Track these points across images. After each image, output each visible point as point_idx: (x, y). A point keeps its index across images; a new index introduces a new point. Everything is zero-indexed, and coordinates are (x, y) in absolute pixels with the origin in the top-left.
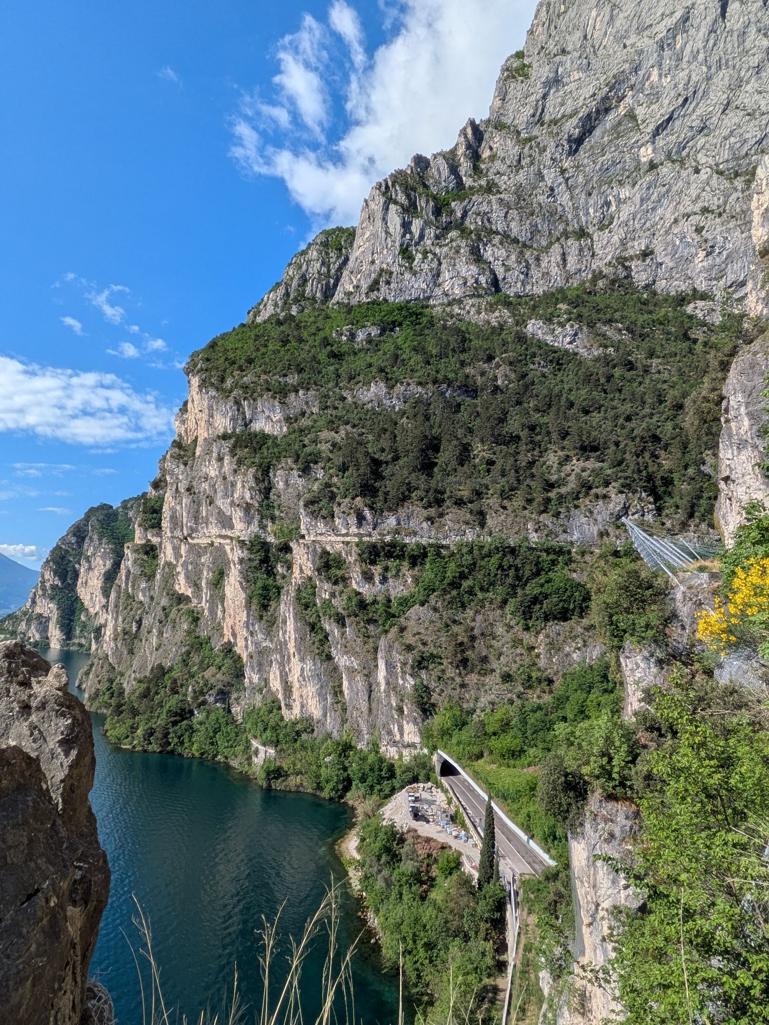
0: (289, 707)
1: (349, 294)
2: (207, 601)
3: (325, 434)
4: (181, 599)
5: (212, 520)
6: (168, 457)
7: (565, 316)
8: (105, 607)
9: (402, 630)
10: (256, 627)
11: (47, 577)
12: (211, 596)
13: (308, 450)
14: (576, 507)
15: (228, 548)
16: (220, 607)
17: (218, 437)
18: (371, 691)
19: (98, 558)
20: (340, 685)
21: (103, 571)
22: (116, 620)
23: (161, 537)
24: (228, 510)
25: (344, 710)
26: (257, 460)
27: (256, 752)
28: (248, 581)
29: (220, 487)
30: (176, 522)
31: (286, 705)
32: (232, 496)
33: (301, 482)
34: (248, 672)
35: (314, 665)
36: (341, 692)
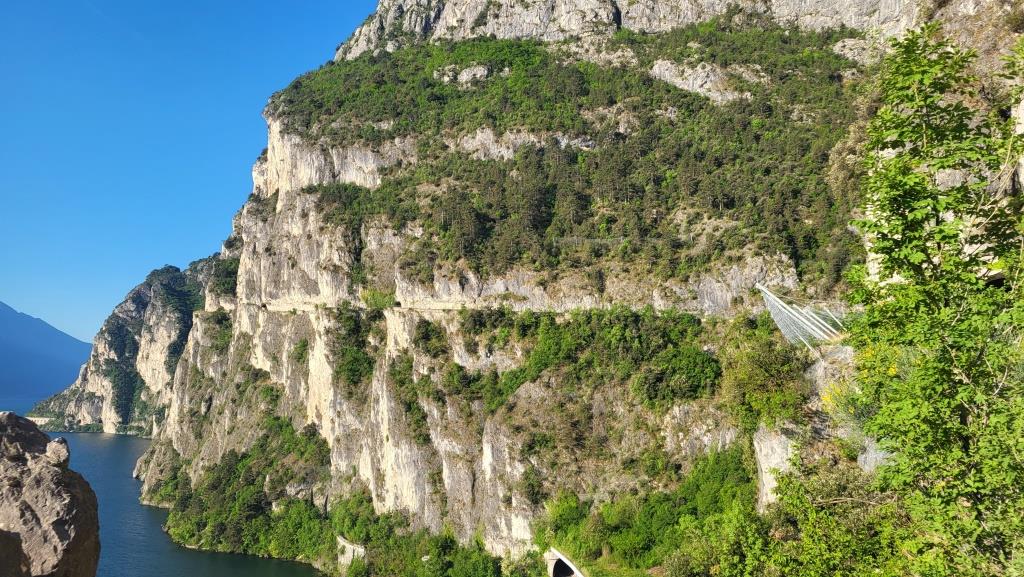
0: (381, 498)
1: (451, 29)
2: (288, 378)
3: (424, 188)
4: (259, 375)
5: (295, 284)
6: (245, 211)
7: (696, 56)
8: (170, 385)
9: (511, 408)
10: (345, 407)
11: (100, 350)
12: (293, 371)
13: (405, 204)
14: (708, 271)
15: (312, 317)
16: (303, 384)
17: (303, 190)
18: (474, 480)
19: (161, 329)
20: (440, 472)
21: (167, 344)
22: (182, 400)
23: (236, 304)
24: (312, 273)
25: (444, 500)
26: (346, 217)
27: (343, 552)
28: (335, 354)
29: (304, 247)
30: (252, 287)
31: (378, 496)
32: (318, 257)
33: (397, 241)
34: (334, 459)
35: (411, 450)
36: (441, 480)
